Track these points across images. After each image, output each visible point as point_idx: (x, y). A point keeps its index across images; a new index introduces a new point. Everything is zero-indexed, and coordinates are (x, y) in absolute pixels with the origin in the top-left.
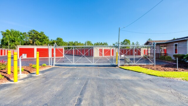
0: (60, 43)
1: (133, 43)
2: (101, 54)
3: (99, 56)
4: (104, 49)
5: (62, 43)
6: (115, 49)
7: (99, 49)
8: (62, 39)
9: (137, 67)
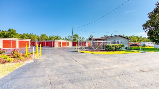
0: (12, 34)
1: (80, 37)
2: (60, 45)
3: (58, 47)
4: (62, 42)
5: (16, 34)
6: (69, 42)
7: (58, 41)
8: (15, 30)
9: (86, 51)
